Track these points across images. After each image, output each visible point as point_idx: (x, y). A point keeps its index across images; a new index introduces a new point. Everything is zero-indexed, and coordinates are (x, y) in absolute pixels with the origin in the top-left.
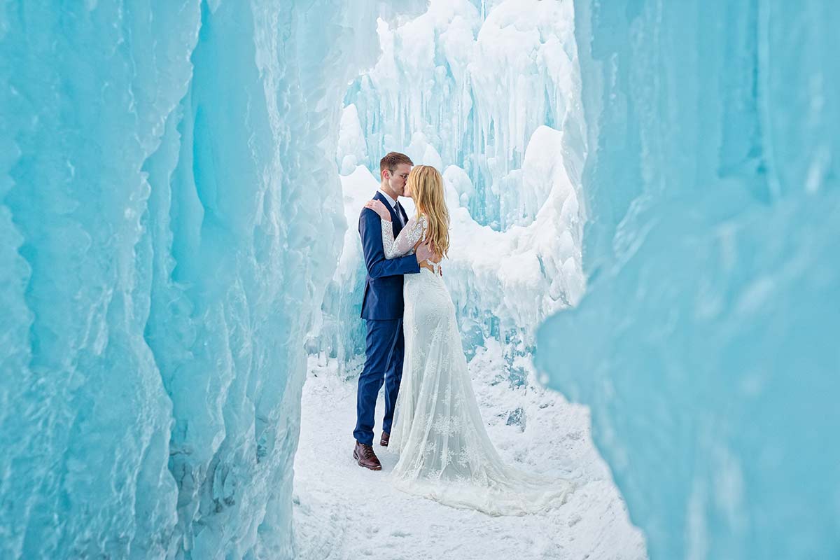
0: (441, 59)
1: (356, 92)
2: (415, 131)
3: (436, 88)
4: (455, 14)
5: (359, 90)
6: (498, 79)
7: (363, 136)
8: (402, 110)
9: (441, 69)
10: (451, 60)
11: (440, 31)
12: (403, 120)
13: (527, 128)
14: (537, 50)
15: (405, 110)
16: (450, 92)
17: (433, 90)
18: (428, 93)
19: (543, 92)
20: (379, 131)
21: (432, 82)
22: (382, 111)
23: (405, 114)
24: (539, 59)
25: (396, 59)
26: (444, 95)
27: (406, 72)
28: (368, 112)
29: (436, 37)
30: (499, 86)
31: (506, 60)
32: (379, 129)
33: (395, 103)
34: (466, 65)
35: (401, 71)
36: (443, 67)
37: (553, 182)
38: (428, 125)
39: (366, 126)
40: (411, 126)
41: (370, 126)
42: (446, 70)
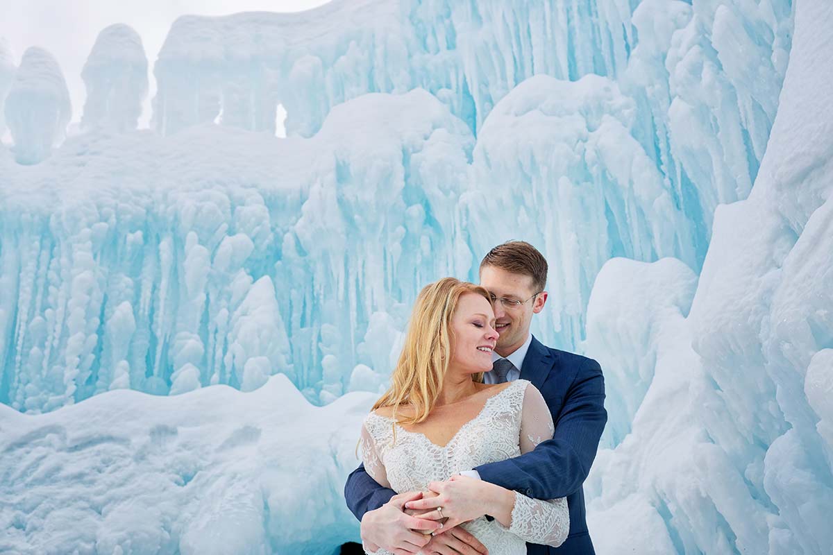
0: (414, 193)
1: (275, 262)
2: (375, 309)
3: (408, 242)
4: (434, 128)
5: (280, 259)
6: (519, 200)
7: (284, 333)
8: (352, 280)
9: (416, 210)
10: (433, 190)
11: (411, 150)
12: (353, 295)
13: (583, 272)
14: (585, 141)
15: (357, 281)
16: (432, 249)
17: (404, 242)
18: (395, 248)
19: (602, 210)
20: (312, 326)
21: (400, 230)
22: (317, 287)
23: (357, 285)
24: (590, 154)
25: (340, 201)
26: (422, 253)
27: (356, 217)
28: (294, 292)
29: (406, 161)
30: (522, 210)
31: (533, 157)
32: (312, 320)
33: (338, 271)
34: (458, 197)
35: (349, 219)
36: (419, 205)
37: (655, 354)
38: (397, 304)
39: (291, 316)
40: (368, 303)
41: (296, 316)
42: (423, 213)
